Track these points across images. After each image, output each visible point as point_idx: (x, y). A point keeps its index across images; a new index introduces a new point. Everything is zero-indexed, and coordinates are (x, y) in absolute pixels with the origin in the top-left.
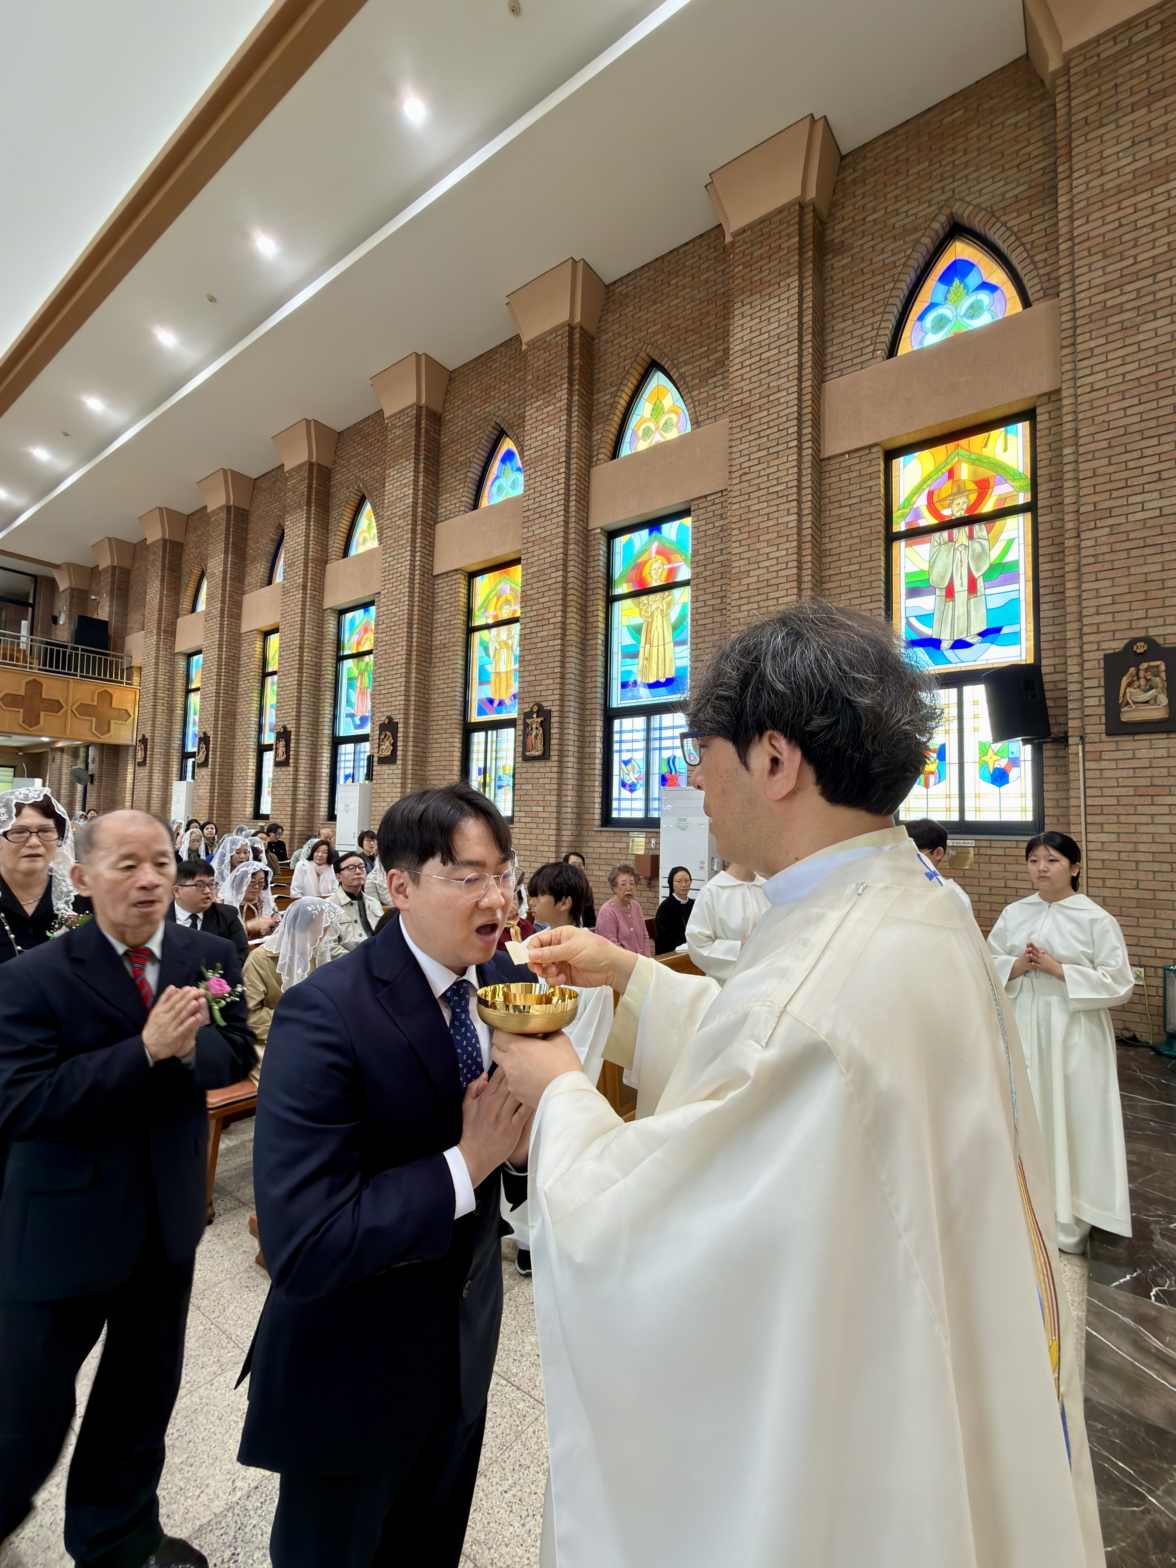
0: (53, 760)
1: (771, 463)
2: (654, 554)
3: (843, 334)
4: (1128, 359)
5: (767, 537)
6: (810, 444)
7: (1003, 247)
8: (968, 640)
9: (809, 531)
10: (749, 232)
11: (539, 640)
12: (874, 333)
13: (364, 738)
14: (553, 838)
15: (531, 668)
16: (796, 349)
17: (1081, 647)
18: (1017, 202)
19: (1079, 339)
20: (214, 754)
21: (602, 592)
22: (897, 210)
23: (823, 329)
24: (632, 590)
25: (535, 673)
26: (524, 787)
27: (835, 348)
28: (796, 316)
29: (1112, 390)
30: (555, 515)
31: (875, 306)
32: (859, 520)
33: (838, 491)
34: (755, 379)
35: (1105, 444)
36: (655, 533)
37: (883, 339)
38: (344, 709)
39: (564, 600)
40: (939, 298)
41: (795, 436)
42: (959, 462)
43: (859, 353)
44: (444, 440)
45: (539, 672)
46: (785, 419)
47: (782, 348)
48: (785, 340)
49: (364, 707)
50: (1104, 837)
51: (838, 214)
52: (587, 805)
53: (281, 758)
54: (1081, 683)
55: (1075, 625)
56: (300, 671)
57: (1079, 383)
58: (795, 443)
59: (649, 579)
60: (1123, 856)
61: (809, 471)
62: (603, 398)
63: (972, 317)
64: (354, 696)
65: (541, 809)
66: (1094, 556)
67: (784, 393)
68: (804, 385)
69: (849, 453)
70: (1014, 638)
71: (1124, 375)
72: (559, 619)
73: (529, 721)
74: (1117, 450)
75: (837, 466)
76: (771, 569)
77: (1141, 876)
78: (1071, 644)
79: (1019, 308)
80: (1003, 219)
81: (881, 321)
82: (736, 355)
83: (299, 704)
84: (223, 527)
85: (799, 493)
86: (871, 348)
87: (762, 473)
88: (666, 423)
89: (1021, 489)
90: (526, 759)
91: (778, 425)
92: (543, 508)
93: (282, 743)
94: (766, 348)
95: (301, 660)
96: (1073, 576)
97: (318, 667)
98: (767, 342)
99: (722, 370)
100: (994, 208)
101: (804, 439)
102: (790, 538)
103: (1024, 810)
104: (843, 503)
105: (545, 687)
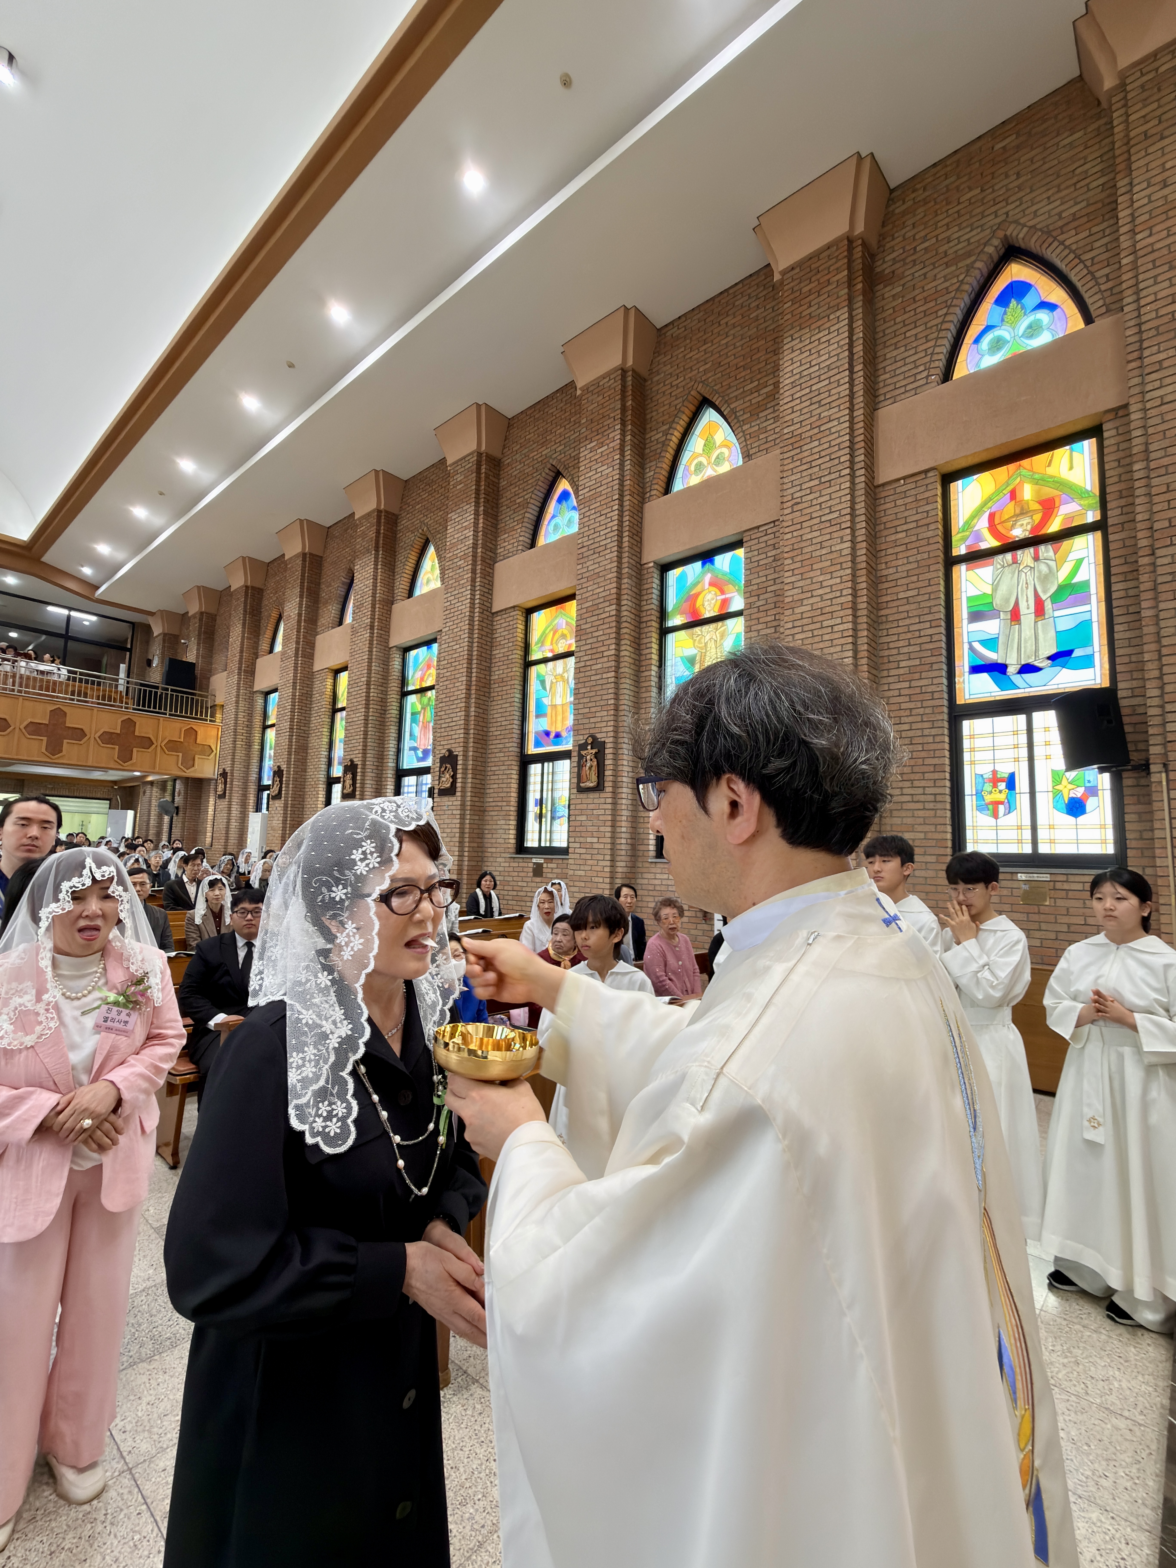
0: (144, 792)
1: (824, 493)
2: (707, 586)
3: (895, 362)
5: (820, 565)
6: (863, 471)
7: (1062, 266)
8: (1037, 664)
9: (864, 558)
10: (797, 270)
11: (593, 672)
12: (928, 358)
13: (425, 771)
14: (607, 869)
15: (586, 700)
16: (847, 379)
17: (1161, 669)
18: (1074, 220)
19: (1146, 353)
20: (287, 787)
21: (655, 625)
22: (949, 237)
23: (875, 358)
25: (590, 705)
26: (578, 818)
27: (888, 376)
28: (846, 347)
31: (928, 332)
32: (918, 544)
33: (893, 517)
34: (805, 411)
36: (708, 565)
37: (937, 364)
38: (407, 743)
39: (618, 633)
40: (995, 321)
41: (847, 464)
42: (1021, 483)
43: (912, 379)
44: (503, 483)
45: (594, 704)
46: (836, 448)
47: (832, 380)
48: (836, 371)
49: (426, 740)
51: (888, 246)
52: (642, 836)
53: (348, 790)
54: (1163, 707)
55: (1153, 647)
56: (367, 706)
57: (1148, 396)
58: (847, 471)
59: (702, 610)
61: (863, 498)
62: (656, 436)
63: (1031, 337)
64: (417, 730)
65: (595, 840)
67: (835, 423)
68: (856, 413)
69: (904, 478)
70: (1087, 662)
72: (613, 652)
73: (583, 753)
75: (892, 492)
76: (825, 597)
78: (1149, 666)
79: (1081, 325)
80: (1061, 238)
81: (935, 346)
82: (786, 388)
83: (365, 738)
84: (298, 573)
85: (852, 521)
86: (925, 374)
87: (814, 502)
88: (717, 458)
89: (1090, 507)
90: (581, 790)
91: (830, 455)
92: (597, 545)
93: (349, 776)
94: (816, 380)
96: (1149, 595)
97: (383, 702)
98: (818, 374)
99: (773, 404)
100: (1051, 228)
101: (857, 467)
102: (844, 566)
103: (1104, 842)
104: (899, 529)
105: (599, 719)
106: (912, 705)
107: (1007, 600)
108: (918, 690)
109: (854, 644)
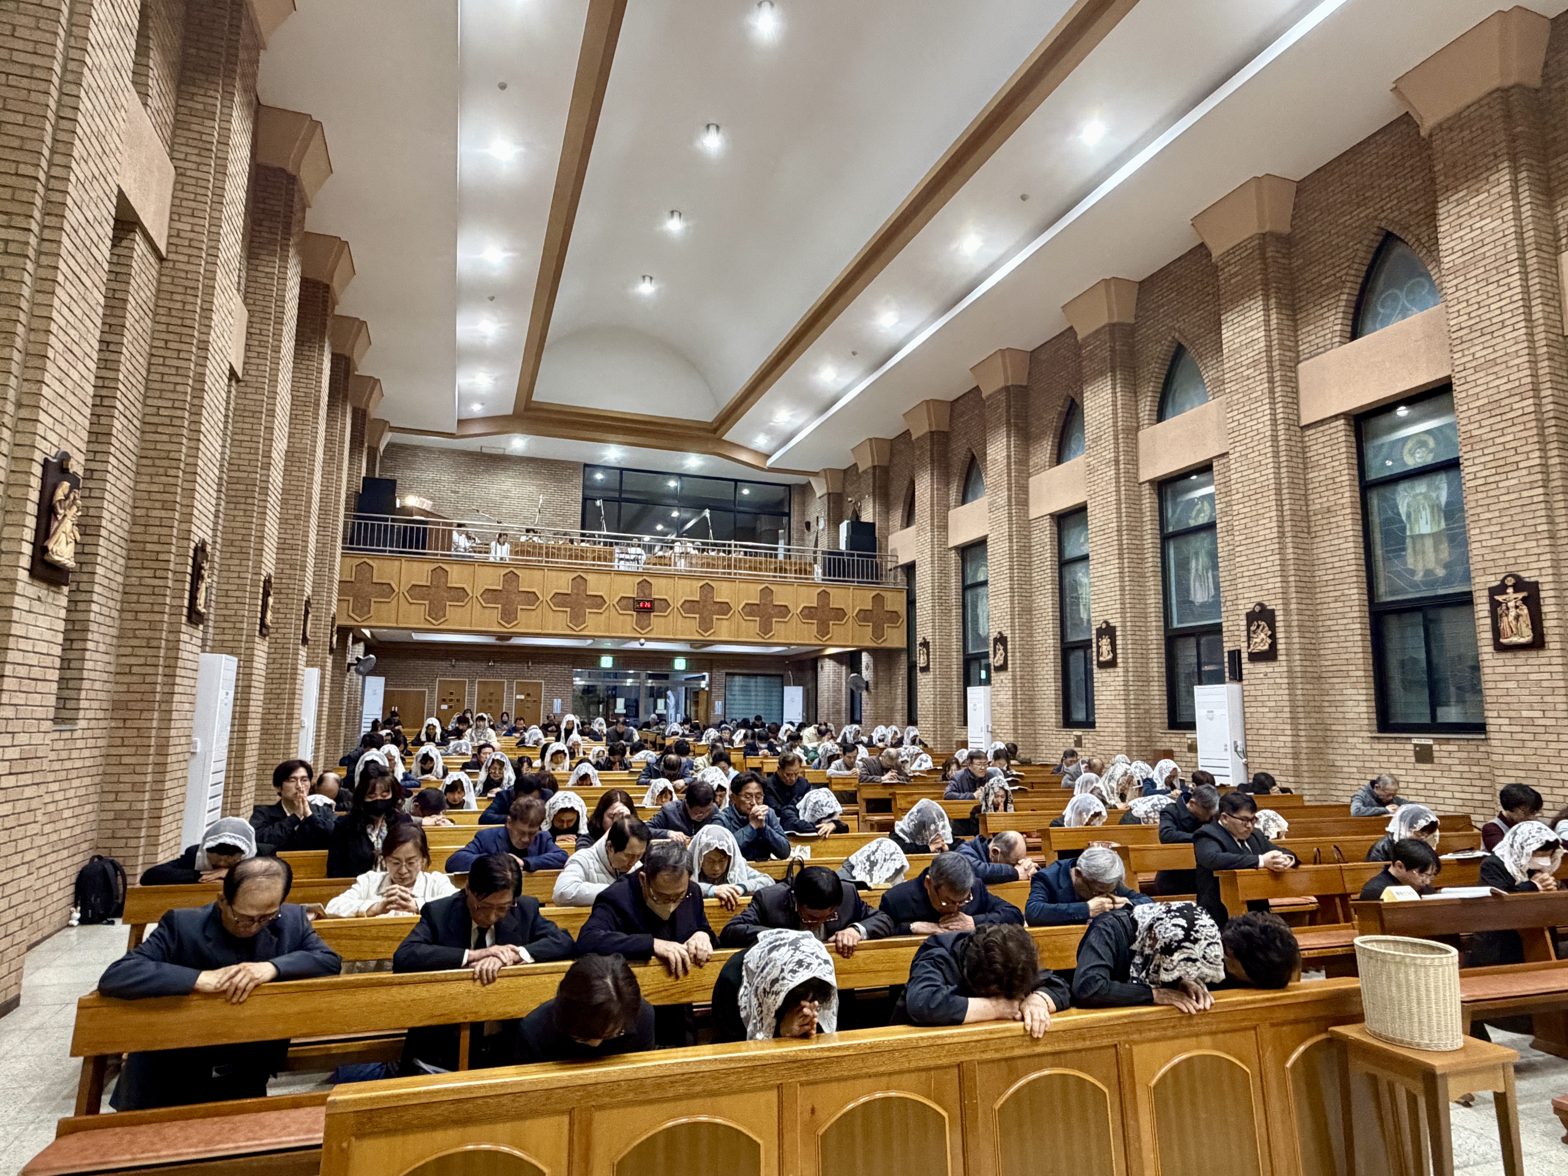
11: (1503, 491)
20: (1014, 656)
30: (1510, 328)
44: (1298, 262)
56: (1121, 557)
72: (1535, 461)
83: (1122, 595)
84: (1003, 410)
93: (1105, 642)
105: (1523, 553)
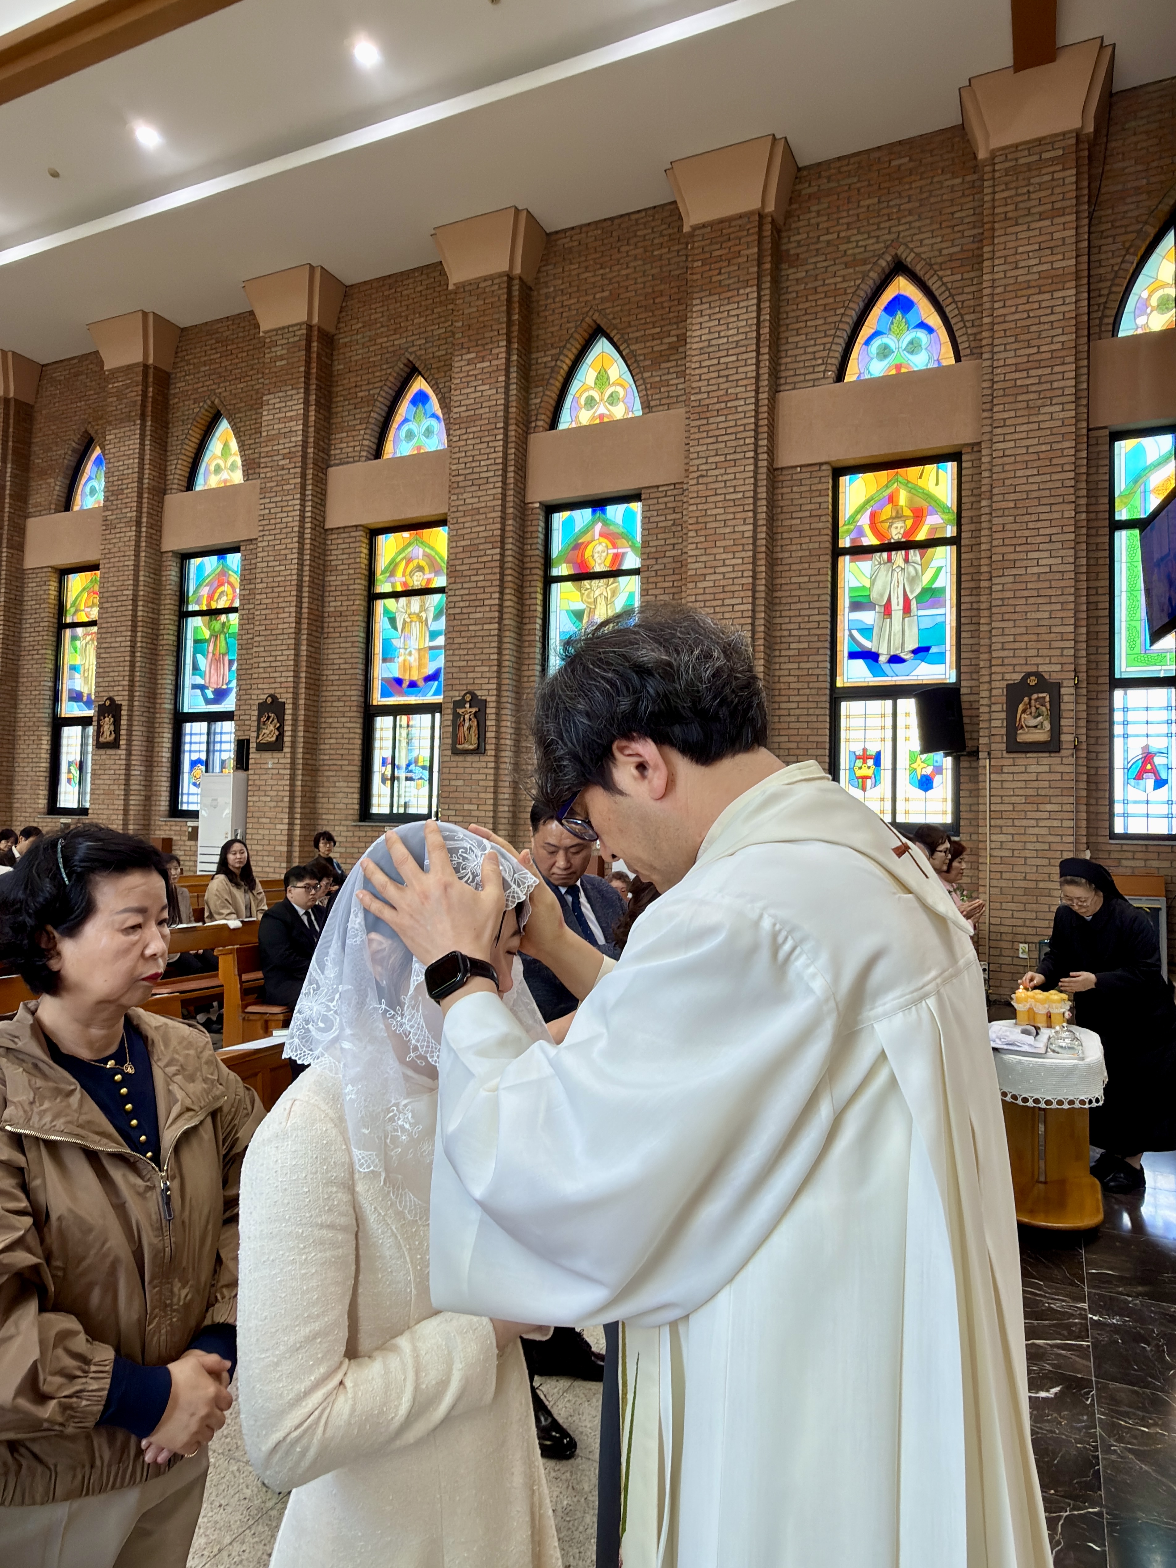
1: (729, 471)
2: (597, 536)
3: (797, 348)
4: (1031, 435)
5: (723, 543)
6: (765, 456)
8: (903, 656)
9: (763, 541)
10: (709, 230)
11: (472, 622)
12: (825, 353)
13: (223, 716)
15: (462, 652)
16: (754, 361)
17: (990, 676)
18: (951, 260)
19: (996, 408)
21: (540, 573)
22: (849, 237)
23: (779, 341)
24: (572, 572)
25: (467, 658)
26: (453, 783)
27: (789, 360)
28: (754, 328)
29: (1019, 458)
30: (491, 486)
31: (827, 327)
32: (810, 533)
33: (789, 503)
34: (712, 382)
35: (1012, 505)
36: (598, 513)
37: (832, 361)
38: (189, 679)
39: (502, 580)
40: (883, 327)
41: (752, 447)
42: (898, 489)
43: (811, 370)
44: (339, 367)
45: (472, 657)
46: (742, 428)
47: (740, 357)
48: (744, 349)
50: (1002, 838)
51: (793, 225)
53: (108, 737)
54: (990, 706)
55: (986, 656)
57: (995, 446)
58: (752, 453)
59: (592, 563)
60: (1016, 853)
61: (765, 483)
62: (543, 358)
63: (912, 353)
64: (202, 662)
65: (475, 807)
66: (1002, 599)
67: (742, 402)
68: (761, 396)
69: (801, 466)
70: (940, 659)
71: (1027, 447)
72: (495, 601)
73: (460, 711)
74: (1020, 511)
75: (789, 477)
76: (727, 576)
77: (1028, 869)
78: (984, 672)
79: (952, 360)
80: (940, 273)
81: (832, 343)
83: (131, 669)
85: (755, 504)
86: (822, 368)
87: (720, 478)
88: (611, 395)
89: (949, 522)
90: (456, 752)
91: (736, 433)
92: (477, 476)
93: (108, 720)
94: (724, 353)
95: (135, 616)
96: (985, 613)
97: (154, 624)
98: (726, 347)
99: (677, 357)
100: (933, 261)
101: (760, 450)
102: (746, 548)
103: (945, 813)
104: (794, 515)
105: (479, 675)
106: (799, 685)
107: (882, 596)
108: (805, 672)
109: (753, 624)
